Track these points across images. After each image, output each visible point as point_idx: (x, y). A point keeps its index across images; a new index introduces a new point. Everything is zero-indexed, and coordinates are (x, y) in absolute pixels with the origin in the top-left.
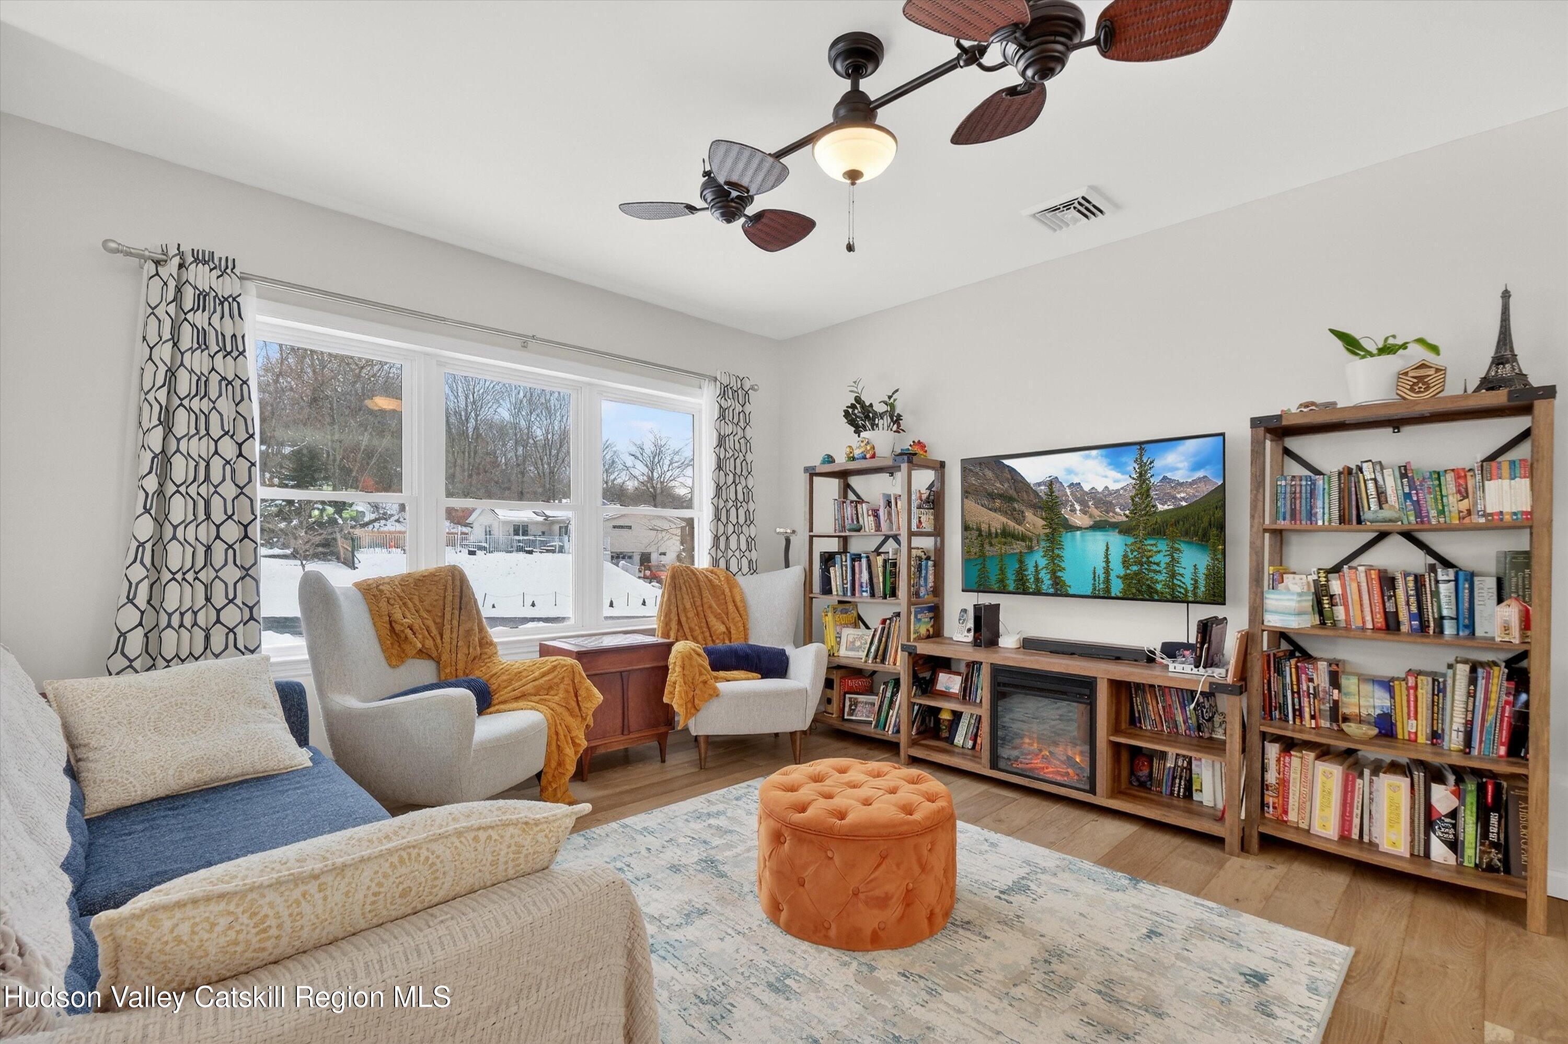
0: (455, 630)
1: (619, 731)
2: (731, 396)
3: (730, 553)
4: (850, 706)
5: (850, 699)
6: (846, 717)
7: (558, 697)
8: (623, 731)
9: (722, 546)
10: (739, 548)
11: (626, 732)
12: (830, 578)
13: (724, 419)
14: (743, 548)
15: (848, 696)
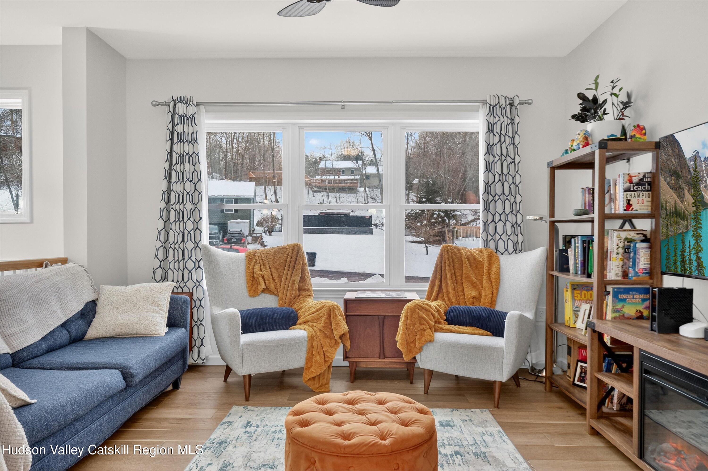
0: (288, 280)
1: (377, 355)
2: (499, 114)
3: (498, 237)
4: (581, 373)
5: (582, 367)
6: (576, 382)
7: (321, 325)
8: (380, 356)
9: (491, 231)
10: (505, 231)
11: (381, 357)
12: (567, 257)
13: (492, 131)
14: (509, 232)
15: (580, 364)
